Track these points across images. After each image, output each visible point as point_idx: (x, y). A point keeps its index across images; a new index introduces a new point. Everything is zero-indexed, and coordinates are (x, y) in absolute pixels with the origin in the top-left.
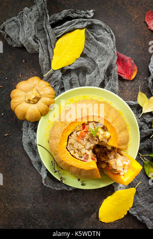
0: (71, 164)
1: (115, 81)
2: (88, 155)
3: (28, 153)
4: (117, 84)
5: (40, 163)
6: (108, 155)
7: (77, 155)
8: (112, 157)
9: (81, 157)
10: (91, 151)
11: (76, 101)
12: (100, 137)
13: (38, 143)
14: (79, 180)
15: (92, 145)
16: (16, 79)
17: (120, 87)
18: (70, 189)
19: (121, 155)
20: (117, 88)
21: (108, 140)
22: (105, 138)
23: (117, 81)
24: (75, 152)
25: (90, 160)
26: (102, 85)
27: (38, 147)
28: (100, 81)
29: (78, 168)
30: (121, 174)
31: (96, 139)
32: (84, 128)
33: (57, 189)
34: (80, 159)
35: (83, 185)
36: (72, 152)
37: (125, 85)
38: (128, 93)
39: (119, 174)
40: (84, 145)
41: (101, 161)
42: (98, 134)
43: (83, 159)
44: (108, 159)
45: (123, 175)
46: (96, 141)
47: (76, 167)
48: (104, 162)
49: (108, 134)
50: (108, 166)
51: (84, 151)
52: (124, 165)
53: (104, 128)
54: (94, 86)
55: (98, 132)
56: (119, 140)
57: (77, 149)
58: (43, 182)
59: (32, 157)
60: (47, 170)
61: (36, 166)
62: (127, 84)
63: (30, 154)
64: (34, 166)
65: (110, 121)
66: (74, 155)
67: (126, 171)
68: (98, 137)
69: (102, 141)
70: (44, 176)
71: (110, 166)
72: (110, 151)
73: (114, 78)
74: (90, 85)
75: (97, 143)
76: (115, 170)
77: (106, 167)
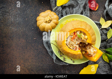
0: (69, 52)
1: (88, 11)
2: (77, 47)
3: (46, 47)
4: (89, 12)
5: (52, 52)
6: (86, 47)
7: (71, 48)
8: (88, 48)
9: (74, 48)
10: (78, 45)
11: (69, 21)
12: (83, 39)
13: (51, 42)
14: (72, 60)
15: (79, 42)
16: (39, 11)
17: (90, 14)
18: (67, 65)
19: (93, 47)
20: (89, 14)
21: (86, 40)
22: (85, 39)
23: (89, 11)
24: (70, 46)
25: (78, 50)
26: (82, 13)
27: (51, 44)
28: (81, 11)
29: (72, 54)
30: (93, 56)
31: (80, 39)
32: (74, 34)
33: (61, 65)
34: (73, 49)
35: (73, 62)
36: (69, 46)
37: (93, 13)
38: (94, 17)
39: (92, 56)
40: (75, 43)
41: (82, 50)
42: (81, 37)
43: (74, 49)
44: (86, 49)
45: (94, 57)
46: (81, 40)
47: (71, 53)
48: (84, 51)
49: (86, 37)
50: (86, 53)
51: (75, 45)
52: (94, 52)
53: (84, 34)
54: (78, 14)
55: (81, 36)
56: (92, 39)
57: (71, 45)
58: (54, 61)
59: (48, 49)
60: (56, 55)
61: (50, 54)
62: (94, 13)
63: (47, 48)
64: (49, 53)
65: (87, 30)
66: (70, 47)
67: (95, 55)
68: (81, 38)
69: (83, 40)
70: (55, 58)
71: (87, 52)
72: (87, 45)
73: (87, 10)
74: (76, 14)
75: (81, 41)
76: (90, 54)
77: (85, 53)
